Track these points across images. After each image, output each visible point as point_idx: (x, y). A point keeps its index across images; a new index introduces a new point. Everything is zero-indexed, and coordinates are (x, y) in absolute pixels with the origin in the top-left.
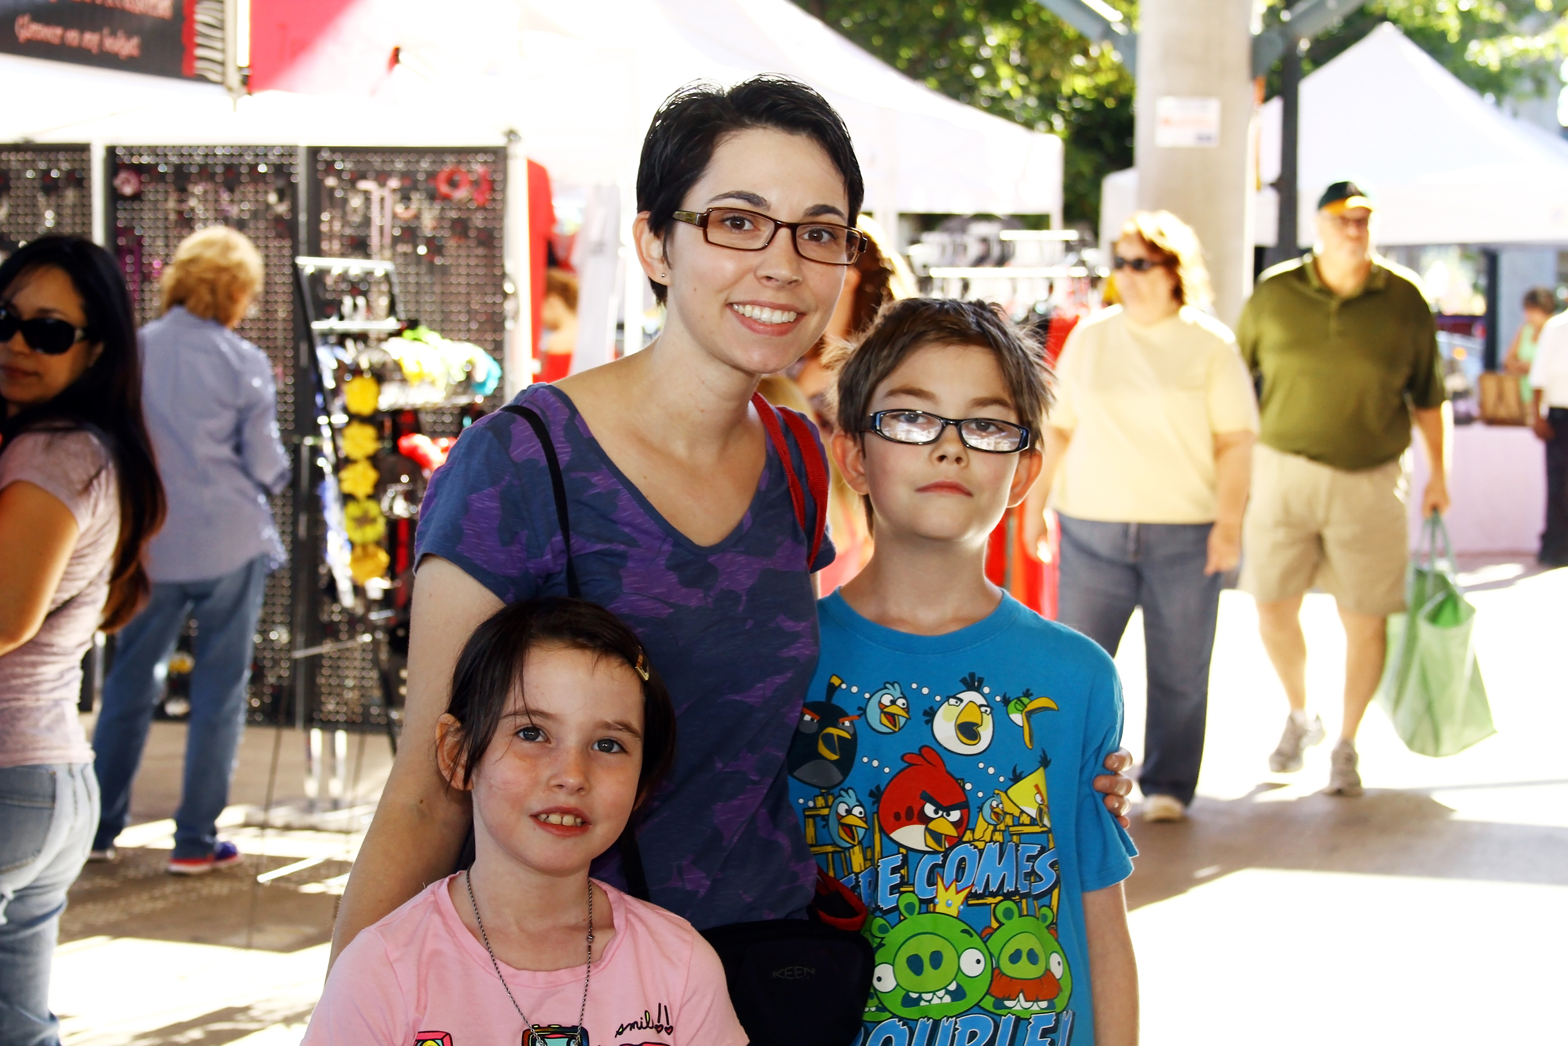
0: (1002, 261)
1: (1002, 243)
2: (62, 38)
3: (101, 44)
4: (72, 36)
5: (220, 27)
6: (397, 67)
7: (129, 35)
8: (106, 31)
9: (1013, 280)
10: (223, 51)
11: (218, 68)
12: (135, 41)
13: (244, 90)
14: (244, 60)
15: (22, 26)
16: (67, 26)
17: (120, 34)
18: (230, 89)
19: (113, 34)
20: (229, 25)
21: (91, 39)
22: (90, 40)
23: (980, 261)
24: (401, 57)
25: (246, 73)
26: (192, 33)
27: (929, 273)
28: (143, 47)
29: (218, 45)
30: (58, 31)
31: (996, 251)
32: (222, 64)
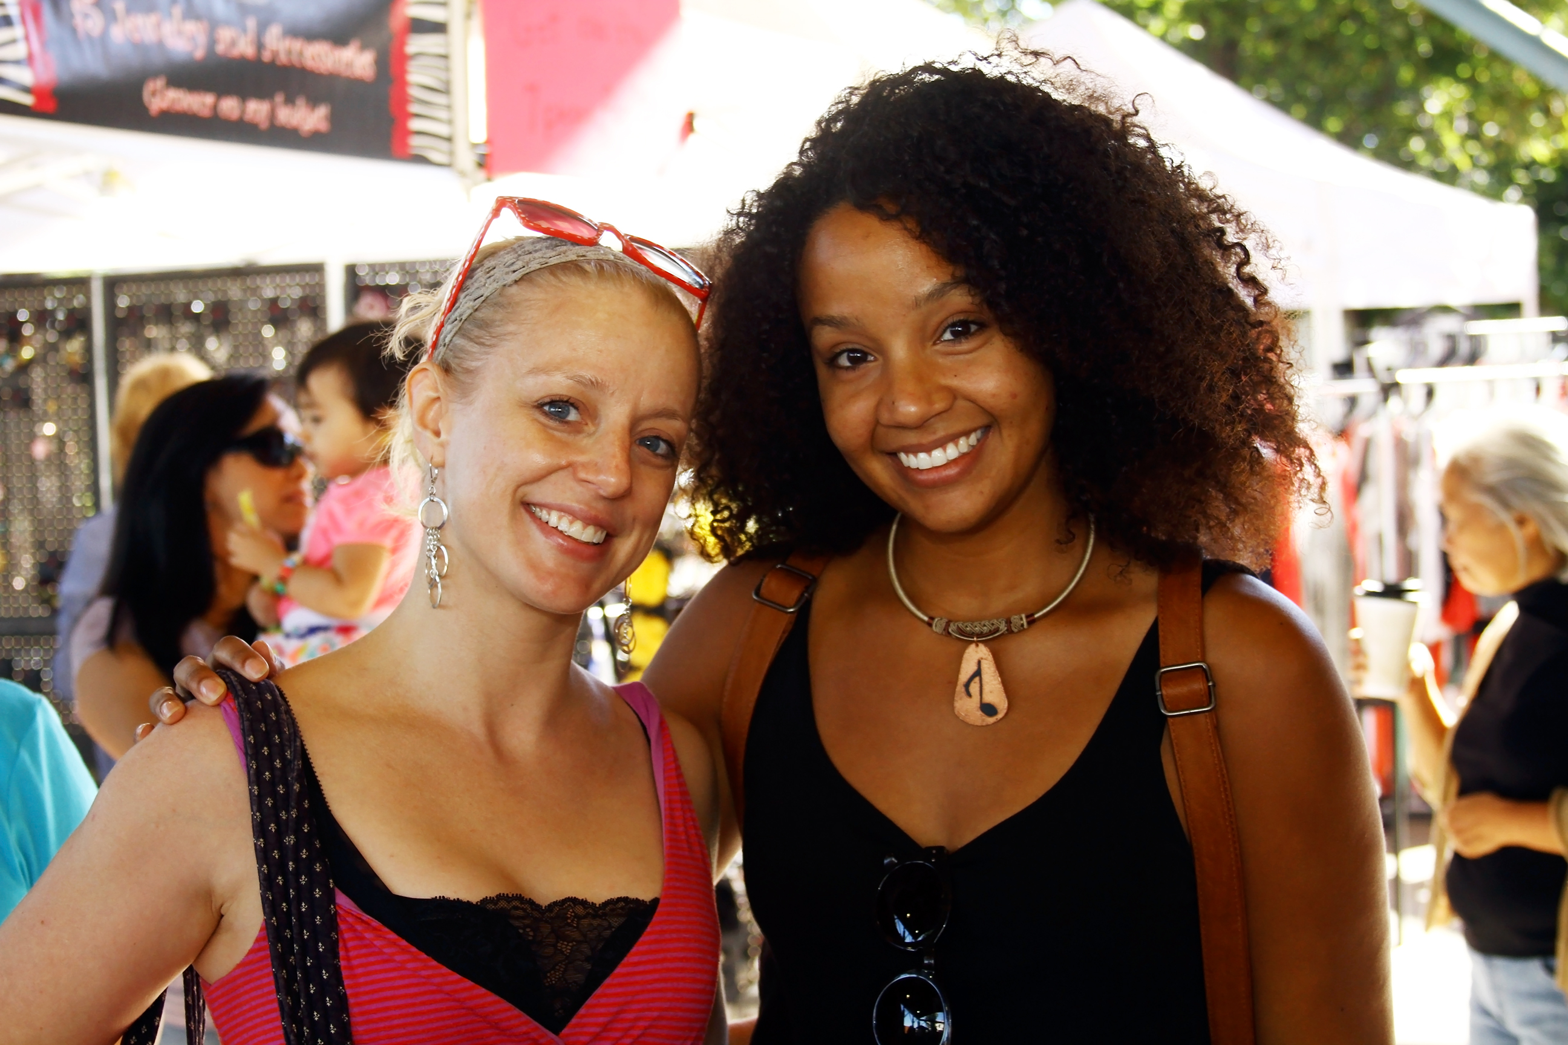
0: (1473, 359)
1: (1472, 338)
2: (215, 107)
3: (272, 115)
4: (229, 106)
5: (445, 90)
6: (692, 137)
7: (314, 102)
8: (279, 98)
9: (1490, 383)
10: (450, 122)
11: (444, 145)
12: (322, 111)
13: (481, 174)
14: (478, 132)
15: (154, 94)
16: (221, 92)
17: (301, 102)
18: (463, 174)
19: (290, 101)
20: (457, 88)
21: (257, 110)
22: (255, 112)
23: (1446, 360)
24: (696, 124)
25: (483, 151)
26: (404, 99)
27: (1394, 378)
28: (334, 118)
29: (442, 114)
30: (209, 99)
31: (1464, 348)
32: (449, 139)
